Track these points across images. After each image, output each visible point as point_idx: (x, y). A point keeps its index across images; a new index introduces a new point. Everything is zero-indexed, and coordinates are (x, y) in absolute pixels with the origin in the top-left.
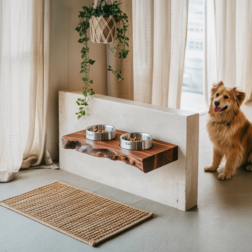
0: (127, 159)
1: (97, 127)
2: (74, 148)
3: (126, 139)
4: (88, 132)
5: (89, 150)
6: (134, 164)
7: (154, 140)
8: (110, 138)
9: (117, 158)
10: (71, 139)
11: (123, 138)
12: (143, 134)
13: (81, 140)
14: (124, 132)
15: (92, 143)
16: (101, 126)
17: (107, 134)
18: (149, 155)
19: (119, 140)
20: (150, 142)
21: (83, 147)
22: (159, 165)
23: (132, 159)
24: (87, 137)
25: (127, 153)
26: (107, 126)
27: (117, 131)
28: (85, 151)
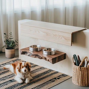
0: (45, 59)
1: (34, 46)
2: (25, 54)
3: (45, 51)
4: (30, 48)
5: (31, 55)
6: (48, 60)
7: (56, 51)
8: (39, 50)
9: (41, 58)
10: (23, 51)
11: (44, 50)
12: (52, 49)
13: (27, 51)
14: (44, 48)
15: (32, 52)
16: (35, 45)
17: (38, 48)
18: (54, 57)
19: (43, 51)
20: (55, 52)
21: (28, 54)
22: (58, 61)
23: (48, 58)
24: (30, 50)
25: (46, 56)
26: (38, 45)
27: (42, 47)
28: (29, 55)
